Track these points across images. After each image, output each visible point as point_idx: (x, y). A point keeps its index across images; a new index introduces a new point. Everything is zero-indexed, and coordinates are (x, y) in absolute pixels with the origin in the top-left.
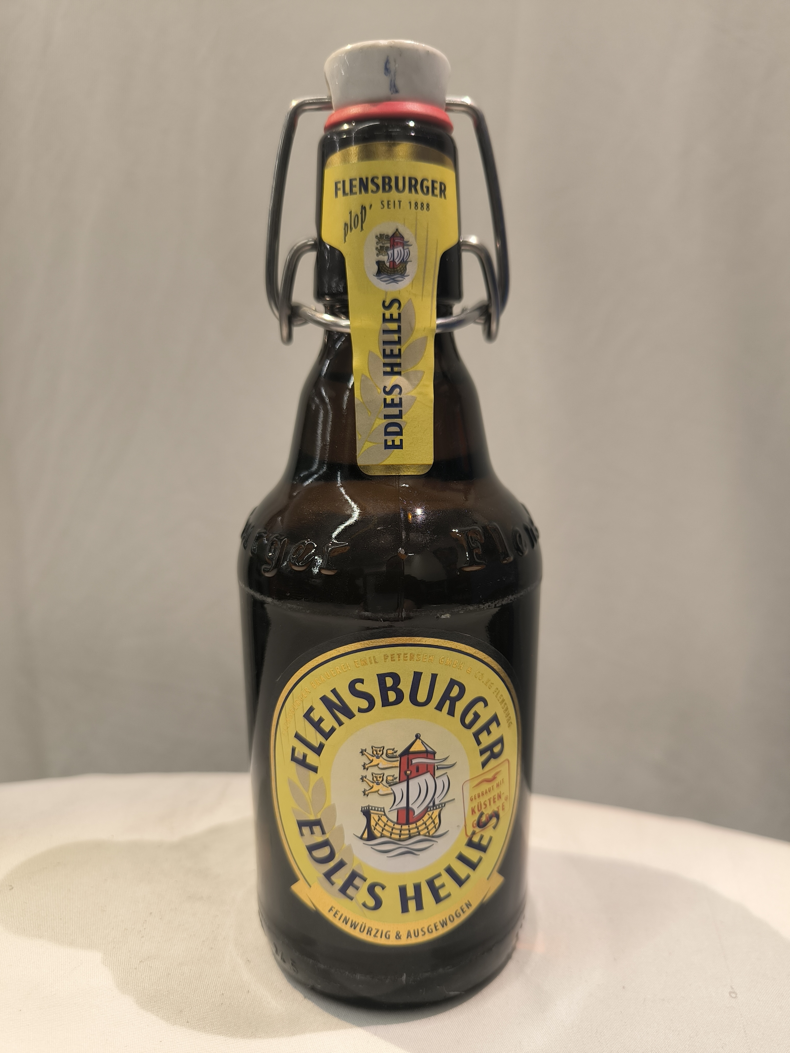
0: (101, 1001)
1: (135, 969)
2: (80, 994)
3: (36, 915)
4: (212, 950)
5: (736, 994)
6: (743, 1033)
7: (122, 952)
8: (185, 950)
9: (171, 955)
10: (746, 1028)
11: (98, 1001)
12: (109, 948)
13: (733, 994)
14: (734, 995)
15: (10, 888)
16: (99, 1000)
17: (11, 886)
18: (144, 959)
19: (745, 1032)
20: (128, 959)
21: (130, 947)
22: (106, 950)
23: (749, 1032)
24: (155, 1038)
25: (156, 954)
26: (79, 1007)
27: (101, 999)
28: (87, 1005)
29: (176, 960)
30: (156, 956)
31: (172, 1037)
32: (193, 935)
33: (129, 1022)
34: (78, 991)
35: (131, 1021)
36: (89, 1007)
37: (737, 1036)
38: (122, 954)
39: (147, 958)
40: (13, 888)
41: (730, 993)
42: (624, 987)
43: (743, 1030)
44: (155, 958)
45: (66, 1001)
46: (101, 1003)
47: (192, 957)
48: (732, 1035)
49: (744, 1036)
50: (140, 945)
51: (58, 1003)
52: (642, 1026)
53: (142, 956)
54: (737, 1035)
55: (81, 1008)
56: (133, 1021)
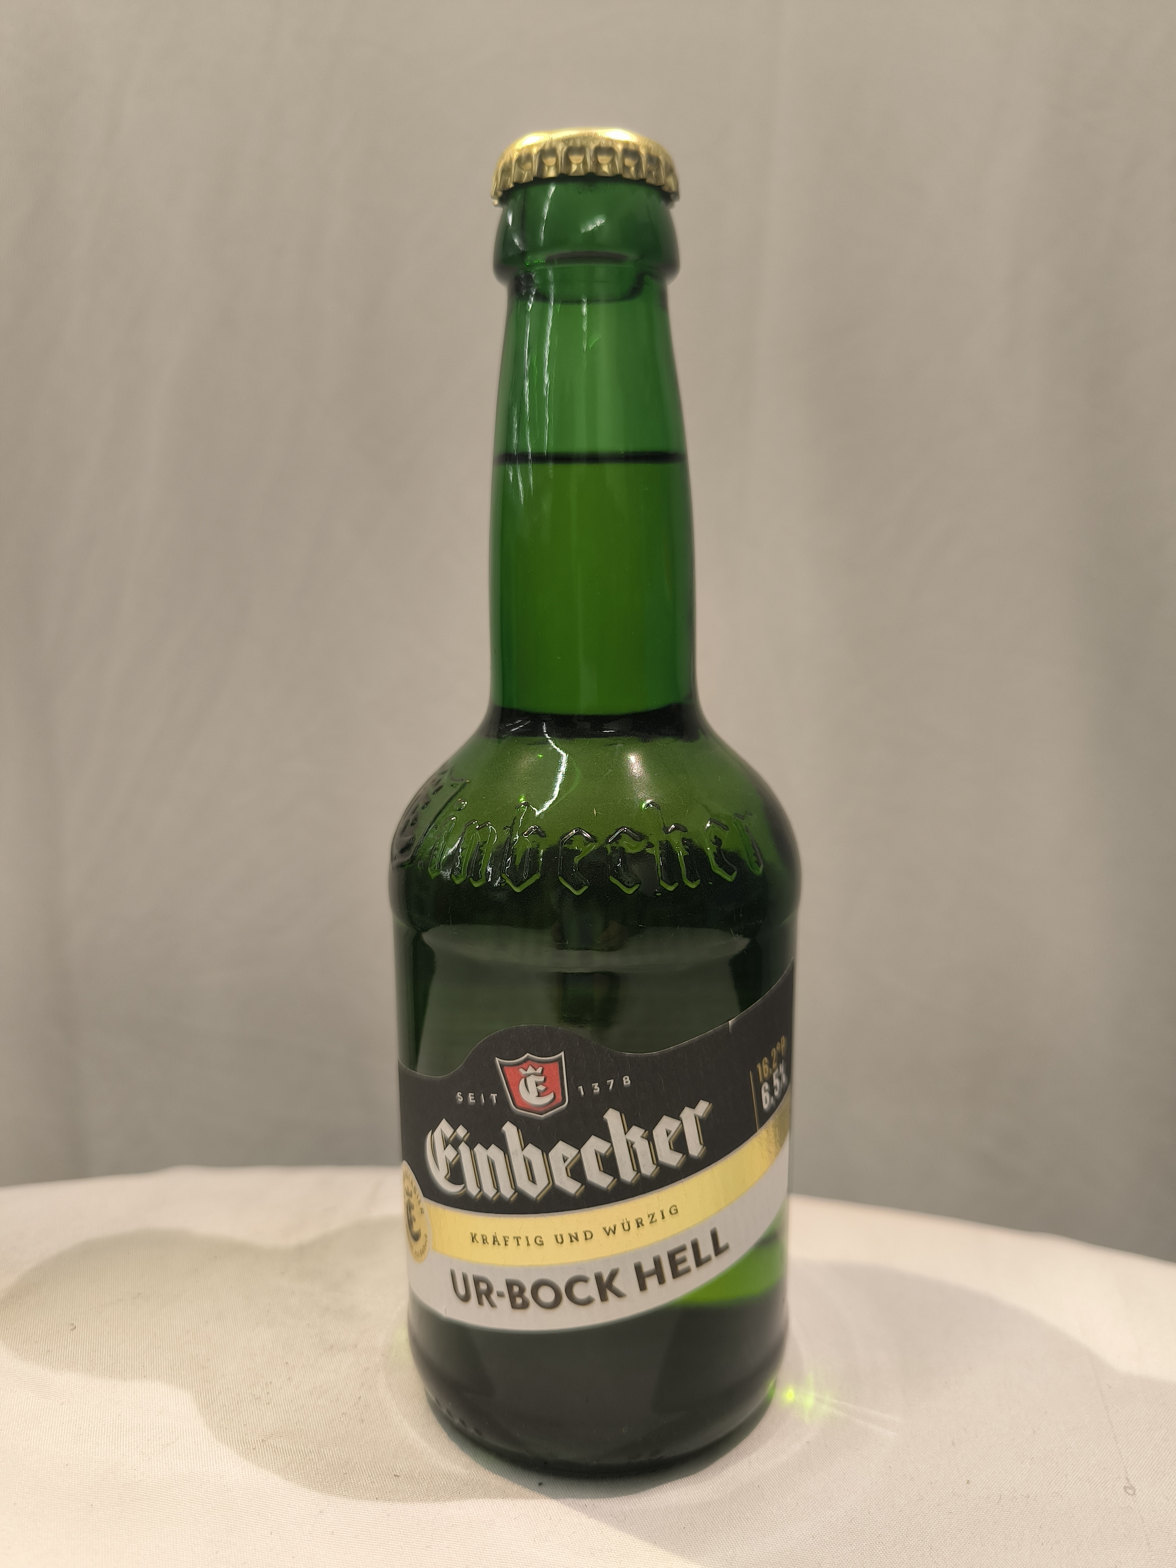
0: (206, 1492)
1: (254, 1449)
2: (177, 1482)
3: (110, 1370)
4: (363, 1424)
5: (1135, 1491)
6: (1146, 1546)
7: (234, 1425)
8: (325, 1424)
9: (305, 1431)
10: (1150, 1538)
11: (202, 1493)
12: (216, 1419)
13: (1129, 1489)
14: (1130, 1491)
15: (72, 1328)
16: (203, 1491)
17: (73, 1324)
18: (266, 1437)
19: (1149, 1544)
20: (243, 1436)
21: (246, 1418)
22: (210, 1422)
23: (1154, 1545)
24: (286, 1552)
25: (283, 1430)
26: (175, 1501)
27: (206, 1490)
28: (186, 1498)
29: (312, 1440)
30: (283, 1433)
31: (310, 1551)
32: (335, 1401)
33: (248, 1527)
34: (173, 1476)
35: (250, 1525)
36: (189, 1501)
37: (1137, 1551)
38: (234, 1429)
39: (271, 1435)
40: (75, 1327)
41: (1125, 1488)
42: (968, 1482)
43: (1145, 1542)
44: (281, 1435)
45: (157, 1492)
46: (206, 1495)
47: (334, 1435)
48: (1129, 1549)
49: (1147, 1550)
50: (260, 1417)
51: (146, 1494)
52: (998, 1538)
53: (262, 1432)
54: (1136, 1549)
55: (178, 1503)
56: (253, 1525)
